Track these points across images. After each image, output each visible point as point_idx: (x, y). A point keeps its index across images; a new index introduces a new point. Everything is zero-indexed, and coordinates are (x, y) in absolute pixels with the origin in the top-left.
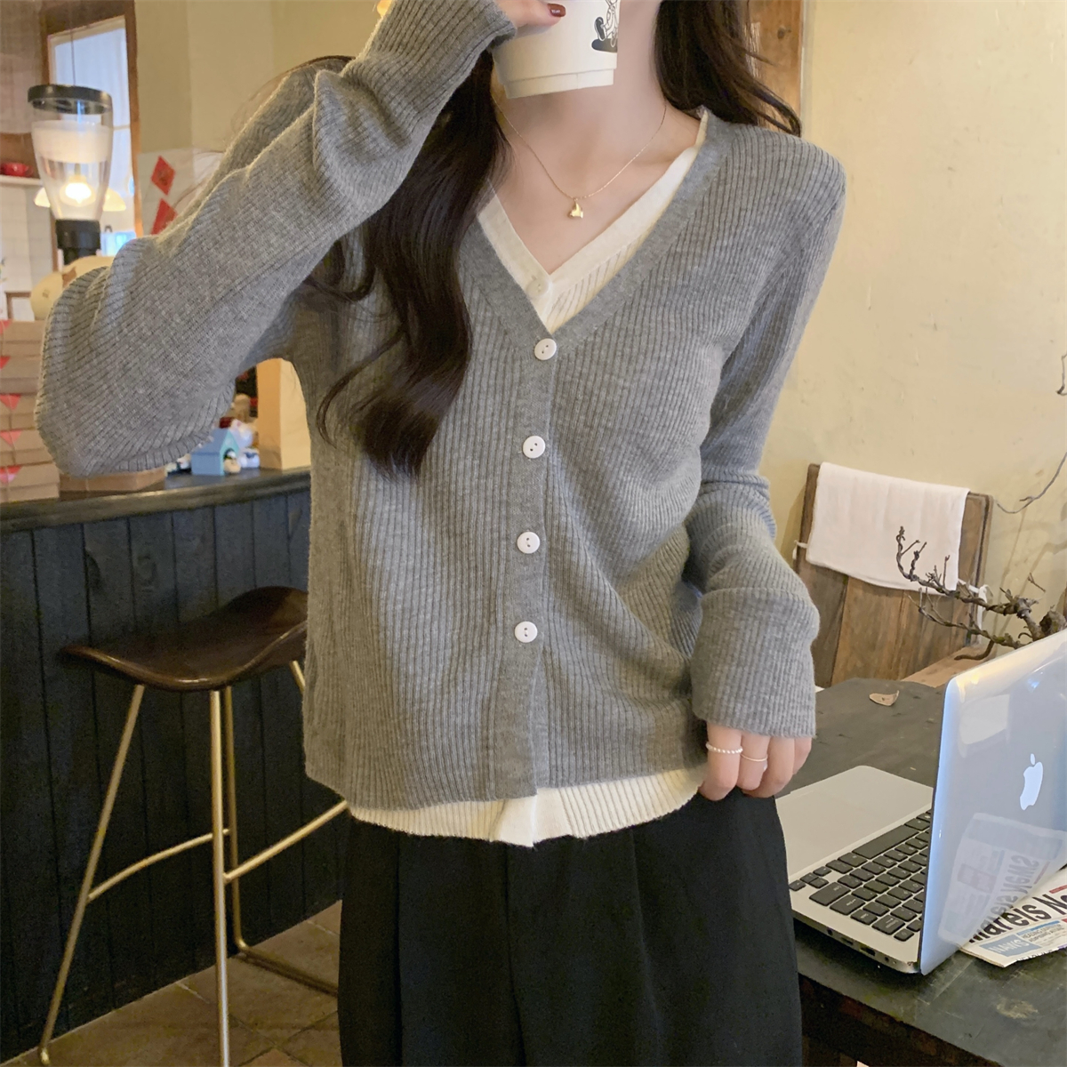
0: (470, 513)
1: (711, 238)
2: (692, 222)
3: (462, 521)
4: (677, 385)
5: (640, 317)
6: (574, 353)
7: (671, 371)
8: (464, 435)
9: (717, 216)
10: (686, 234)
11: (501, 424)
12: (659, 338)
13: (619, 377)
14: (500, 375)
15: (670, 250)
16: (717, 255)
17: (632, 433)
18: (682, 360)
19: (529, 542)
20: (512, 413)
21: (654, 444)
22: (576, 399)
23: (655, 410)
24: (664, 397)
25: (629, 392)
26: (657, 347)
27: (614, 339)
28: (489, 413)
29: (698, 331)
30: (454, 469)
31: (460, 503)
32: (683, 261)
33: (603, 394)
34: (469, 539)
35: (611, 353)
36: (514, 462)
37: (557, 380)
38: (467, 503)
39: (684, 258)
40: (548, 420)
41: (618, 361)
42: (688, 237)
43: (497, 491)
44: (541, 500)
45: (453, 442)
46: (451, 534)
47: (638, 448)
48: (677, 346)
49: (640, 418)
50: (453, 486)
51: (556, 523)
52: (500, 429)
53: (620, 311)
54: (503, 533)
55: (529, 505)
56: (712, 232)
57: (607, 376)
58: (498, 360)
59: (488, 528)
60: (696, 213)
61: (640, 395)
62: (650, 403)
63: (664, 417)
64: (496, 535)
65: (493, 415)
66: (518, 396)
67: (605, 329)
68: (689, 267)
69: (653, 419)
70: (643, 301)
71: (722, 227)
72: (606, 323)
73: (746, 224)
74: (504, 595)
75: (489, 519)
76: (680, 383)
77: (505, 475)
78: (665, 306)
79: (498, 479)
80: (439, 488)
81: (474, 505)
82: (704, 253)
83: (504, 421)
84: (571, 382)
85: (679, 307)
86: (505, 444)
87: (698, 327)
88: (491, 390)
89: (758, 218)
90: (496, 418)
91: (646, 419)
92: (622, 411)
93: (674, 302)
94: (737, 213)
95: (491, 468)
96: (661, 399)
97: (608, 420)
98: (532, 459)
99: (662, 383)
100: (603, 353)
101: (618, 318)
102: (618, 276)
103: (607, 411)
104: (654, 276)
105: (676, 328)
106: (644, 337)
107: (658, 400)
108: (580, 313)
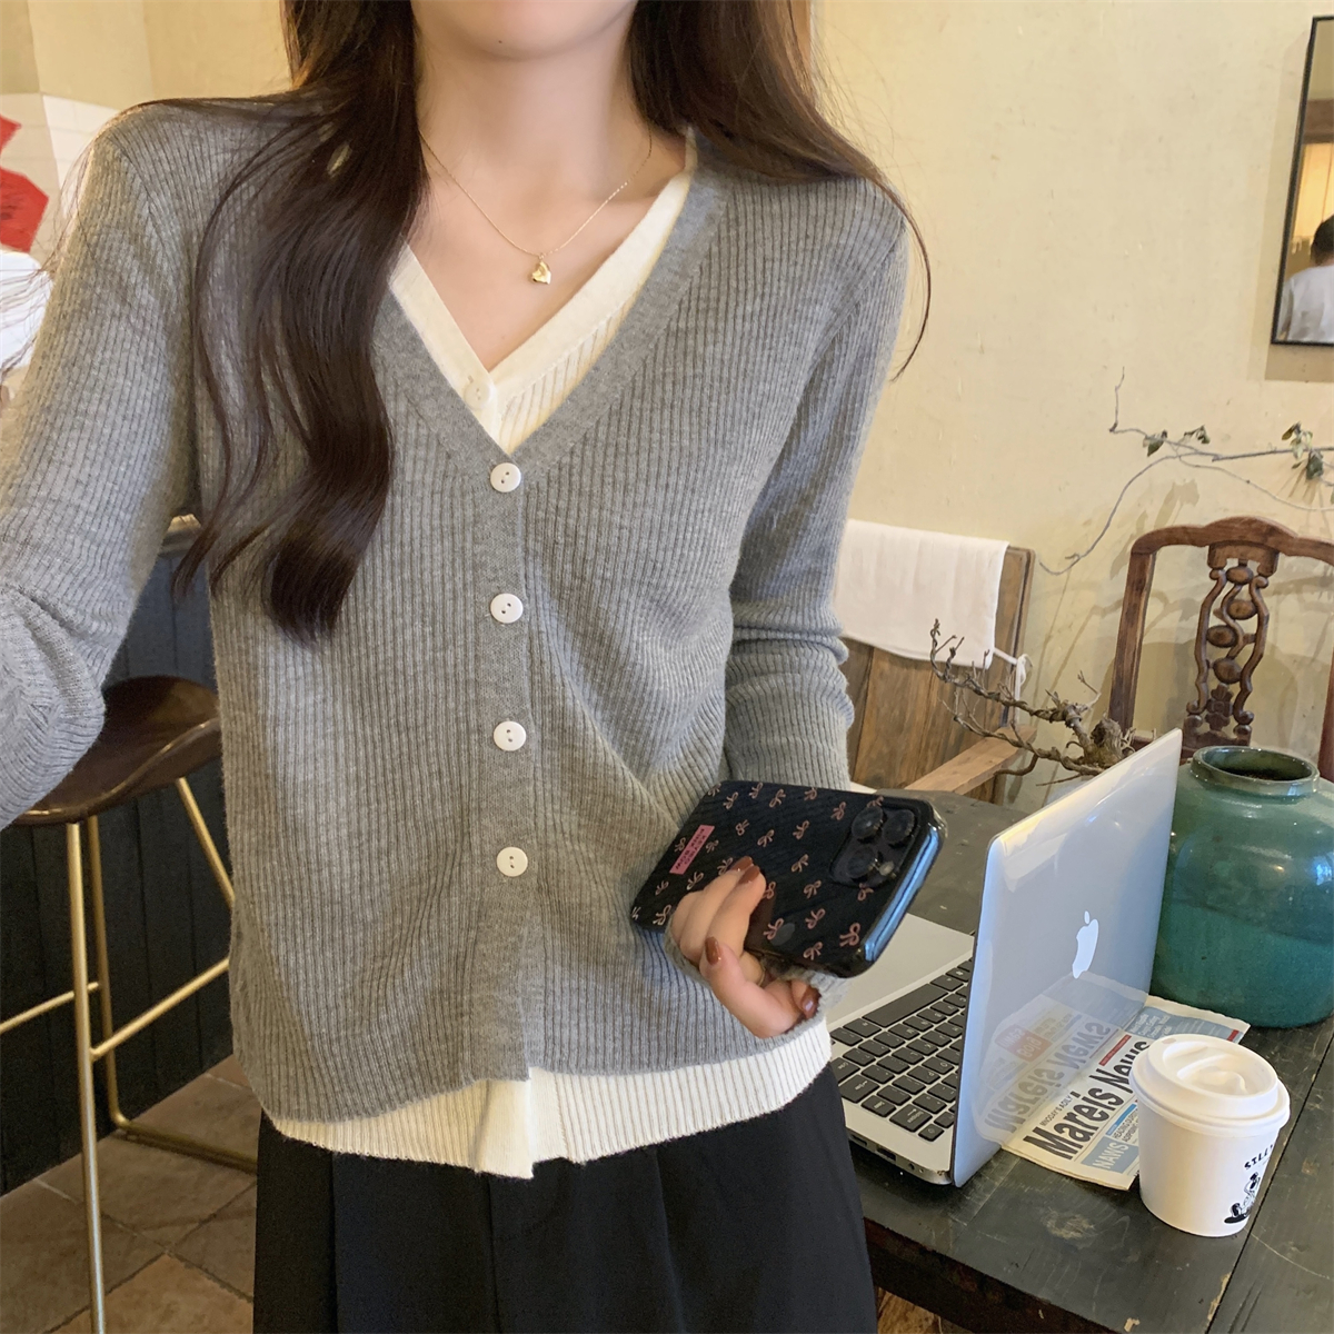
0: (426, 698)
1: (727, 304)
2: (696, 281)
3: (416, 708)
4: (695, 518)
5: (635, 426)
6: (545, 481)
7: (687, 502)
8: (408, 595)
9: (733, 271)
10: (690, 302)
11: (456, 579)
12: (665, 456)
13: (612, 512)
14: (447, 515)
15: (669, 326)
16: (739, 328)
17: (641, 583)
18: (702, 486)
19: (511, 735)
20: (469, 563)
21: (674, 594)
22: (556, 542)
23: (670, 553)
24: (681, 537)
25: (630, 532)
26: (664, 471)
27: (599, 460)
28: (437, 564)
29: (724, 442)
30: (400, 640)
31: (411, 684)
32: (691, 342)
33: (593, 535)
34: (426, 733)
35: (597, 480)
36: (481, 626)
37: (526, 517)
38: (421, 684)
39: (691, 336)
40: (522, 573)
41: (608, 490)
42: (693, 303)
43: (461, 668)
44: (526, 679)
45: (394, 605)
46: (402, 729)
47: (652, 601)
48: (694, 467)
49: (651, 564)
50: (399, 663)
51: (548, 708)
52: (455, 584)
53: (605, 419)
54: (473, 724)
55: (507, 685)
56: (728, 295)
57: (595, 511)
58: (442, 493)
59: (452, 717)
60: (701, 268)
61: (645, 535)
62: (662, 546)
63: (684, 560)
64: (463, 727)
65: (443, 566)
66: (475, 541)
67: (584, 444)
68: (700, 350)
69: (668, 565)
70: (637, 404)
71: (742, 288)
72: (585, 436)
73: (775, 279)
74: (480, 810)
75: (452, 705)
76: (700, 515)
77: (470, 646)
78: (672, 407)
79: (460, 651)
80: (381, 667)
81: (431, 687)
82: (721, 325)
83: (459, 575)
84: (546, 520)
85: (695, 407)
86: (465, 605)
87: (724, 435)
88: (437, 534)
89: (792, 269)
90: (448, 570)
91: (659, 565)
92: (623, 558)
93: (686, 401)
94: (760, 265)
95: (449, 636)
96: (676, 539)
97: (605, 569)
98: (506, 625)
99: (675, 518)
100: (585, 479)
101: (602, 429)
102: (596, 369)
103: (602, 557)
104: (650, 367)
105: (691, 439)
106: (644, 455)
107: (672, 541)
108: (544, 425)
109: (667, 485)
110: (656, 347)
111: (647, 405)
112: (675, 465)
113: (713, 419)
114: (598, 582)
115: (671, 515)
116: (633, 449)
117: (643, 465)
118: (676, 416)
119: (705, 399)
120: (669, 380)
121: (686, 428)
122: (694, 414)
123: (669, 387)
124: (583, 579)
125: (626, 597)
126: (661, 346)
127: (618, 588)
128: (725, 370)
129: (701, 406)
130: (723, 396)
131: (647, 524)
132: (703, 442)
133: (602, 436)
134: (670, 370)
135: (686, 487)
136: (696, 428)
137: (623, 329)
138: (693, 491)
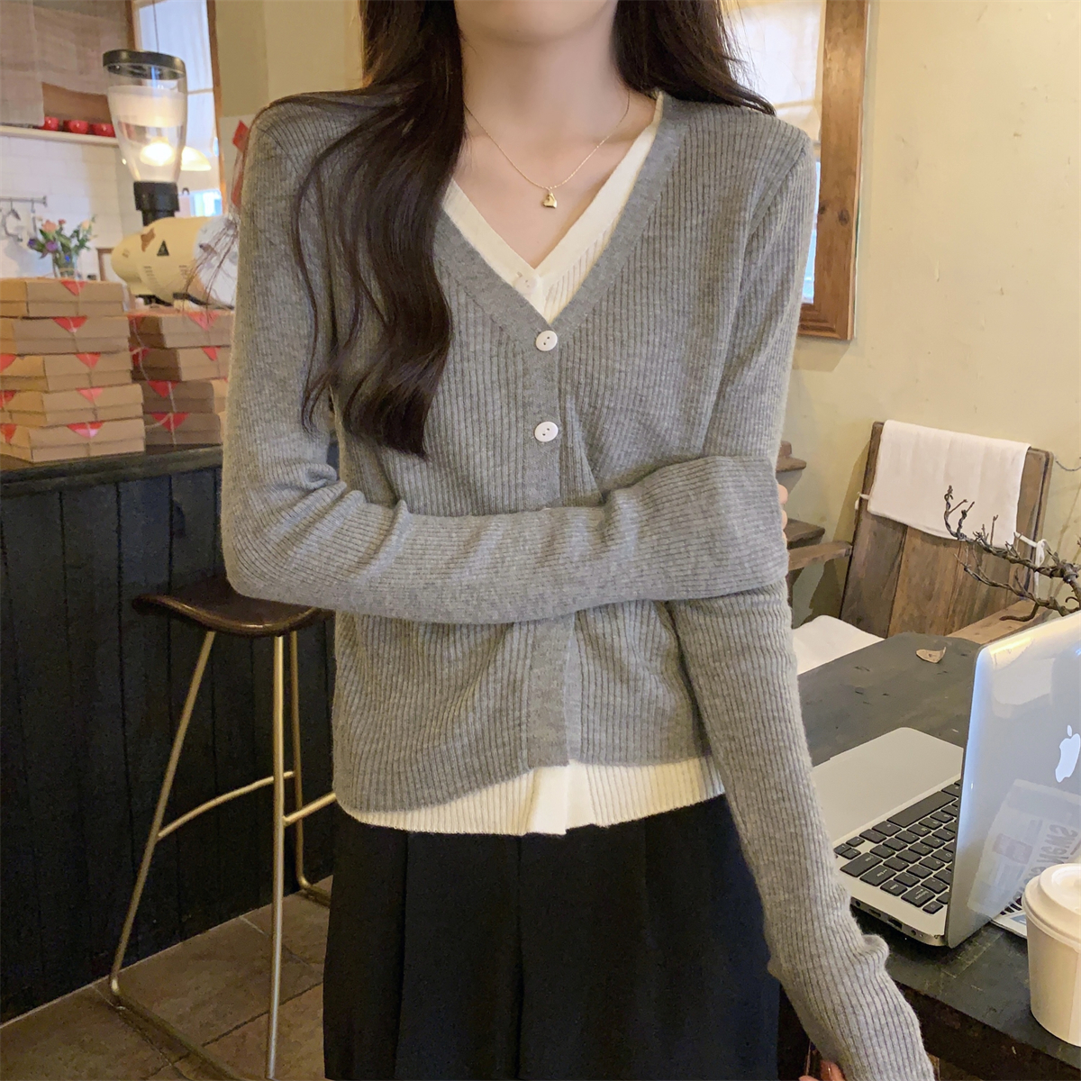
2: (659, 204)
5: (625, 301)
6: (572, 340)
9: (682, 196)
10: (655, 217)
11: (511, 415)
12: (645, 321)
13: (614, 361)
15: (643, 236)
17: (632, 411)
20: (520, 403)
22: (579, 383)
24: (658, 378)
25: (626, 374)
26: (645, 331)
27: (604, 325)
32: (657, 246)
35: (603, 339)
36: (528, 446)
37: (560, 367)
39: (657, 242)
40: (557, 406)
41: (611, 344)
42: (658, 220)
43: (512, 476)
44: (557, 478)
47: (640, 423)
52: (510, 419)
53: (605, 297)
56: (680, 213)
60: (662, 195)
65: (501, 407)
66: (524, 388)
67: (594, 315)
68: (664, 250)
70: (625, 287)
71: (689, 207)
72: (594, 310)
73: (712, 200)
77: (520, 461)
78: (647, 288)
79: (512, 464)
83: (513, 412)
84: (573, 368)
85: (663, 288)
86: (517, 432)
89: (722, 192)
92: (621, 393)
93: (657, 284)
94: (700, 190)
95: (505, 455)
96: (655, 380)
97: (610, 401)
98: (545, 443)
99: (654, 365)
100: (597, 338)
101: (604, 303)
102: (597, 265)
103: (608, 392)
104: (632, 262)
105: (661, 310)
106: (631, 320)
107: (652, 382)
108: (570, 303)
109: (648, 342)
110: (636, 248)
111: (631, 288)
112: (652, 327)
113: (675, 296)
115: (652, 363)
116: (624, 317)
117: (632, 328)
119: (669, 283)
120: (645, 270)
122: (662, 293)
123: (645, 275)
126: (638, 248)
128: (681, 264)
129: (666, 286)
130: (681, 281)
131: (636, 368)
133: (604, 309)
137: (613, 239)
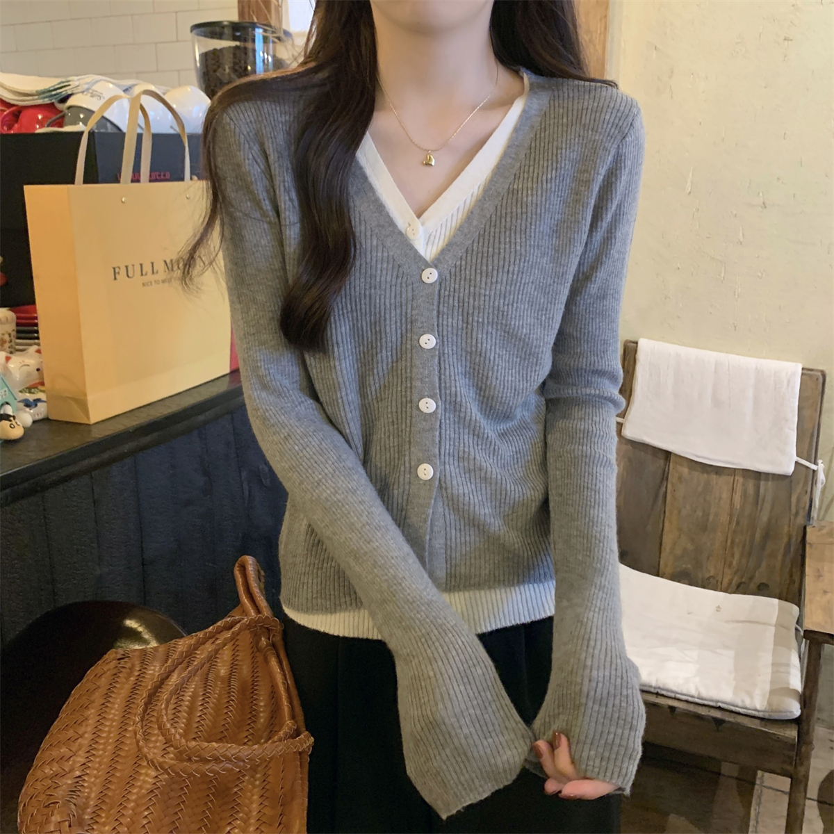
1: (538, 173)
4: (524, 287)
6: (449, 275)
8: (379, 338)
9: (541, 156)
10: (520, 173)
11: (403, 327)
14: (398, 296)
15: (509, 189)
18: (527, 270)
19: (428, 405)
20: (409, 320)
21: (516, 328)
22: (454, 306)
24: (516, 297)
26: (506, 264)
27: (474, 261)
28: (393, 322)
32: (520, 195)
37: (439, 295)
39: (520, 193)
40: (436, 324)
42: (522, 176)
43: (404, 371)
44: (436, 376)
51: (448, 392)
52: (402, 331)
53: (477, 239)
54: (409, 399)
56: (539, 169)
58: (396, 285)
59: (400, 395)
60: (526, 156)
64: (404, 400)
65: (396, 322)
66: (412, 309)
68: (525, 199)
72: (467, 249)
74: (410, 442)
75: (399, 389)
77: (408, 360)
78: (511, 230)
79: (404, 363)
80: (367, 372)
82: (535, 186)
83: (404, 325)
85: (523, 229)
88: (393, 307)
89: (571, 154)
90: (398, 324)
93: (518, 226)
95: (399, 356)
98: (427, 349)
99: (513, 288)
100: (467, 272)
107: (512, 300)
108: (447, 245)
114: (475, 324)
118: (513, 235)
121: (518, 240)
124: (467, 323)
125: (490, 330)
127: (485, 326)
132: (528, 247)
134: (509, 210)
135: (518, 272)
136: (523, 240)
138: (523, 273)
